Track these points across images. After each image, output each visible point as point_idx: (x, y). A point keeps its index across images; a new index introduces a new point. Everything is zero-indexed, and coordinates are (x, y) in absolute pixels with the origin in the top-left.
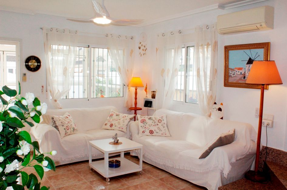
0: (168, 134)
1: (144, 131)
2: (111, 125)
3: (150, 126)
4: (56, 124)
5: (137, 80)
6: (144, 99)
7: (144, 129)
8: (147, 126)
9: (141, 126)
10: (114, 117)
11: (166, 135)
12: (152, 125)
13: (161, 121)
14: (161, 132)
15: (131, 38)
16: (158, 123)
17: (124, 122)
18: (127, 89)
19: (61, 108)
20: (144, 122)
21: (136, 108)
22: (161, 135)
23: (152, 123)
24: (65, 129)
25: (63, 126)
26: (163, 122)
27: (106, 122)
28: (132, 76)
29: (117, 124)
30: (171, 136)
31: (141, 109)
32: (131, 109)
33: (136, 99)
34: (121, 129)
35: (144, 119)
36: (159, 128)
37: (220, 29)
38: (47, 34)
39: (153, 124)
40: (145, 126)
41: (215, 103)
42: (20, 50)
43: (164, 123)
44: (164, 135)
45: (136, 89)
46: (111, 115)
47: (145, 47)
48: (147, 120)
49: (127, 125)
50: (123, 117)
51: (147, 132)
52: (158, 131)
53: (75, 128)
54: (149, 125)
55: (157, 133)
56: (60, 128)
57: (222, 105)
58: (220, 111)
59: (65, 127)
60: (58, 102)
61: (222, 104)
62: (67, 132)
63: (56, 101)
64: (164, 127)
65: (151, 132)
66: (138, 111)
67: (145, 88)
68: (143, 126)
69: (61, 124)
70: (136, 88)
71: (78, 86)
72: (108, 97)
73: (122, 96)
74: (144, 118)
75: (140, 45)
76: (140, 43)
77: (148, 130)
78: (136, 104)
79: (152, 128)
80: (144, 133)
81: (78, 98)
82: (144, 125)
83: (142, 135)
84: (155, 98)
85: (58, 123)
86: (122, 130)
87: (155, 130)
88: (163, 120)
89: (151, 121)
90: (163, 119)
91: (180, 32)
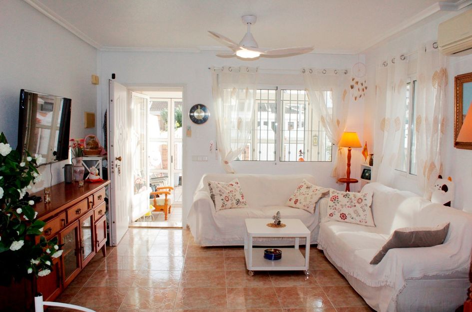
0: (370, 222)
1: (331, 214)
2: (296, 202)
3: (342, 207)
4: (212, 192)
5: (351, 137)
6: (362, 166)
7: (332, 211)
8: (338, 206)
9: (330, 206)
10: (303, 190)
11: (366, 224)
12: (346, 205)
13: (362, 200)
14: (358, 219)
15: (345, 73)
16: (357, 204)
17: (311, 198)
18: (337, 150)
19: (233, 173)
20: (335, 200)
21: (350, 179)
22: (359, 223)
23: (348, 202)
24: (222, 200)
25: (221, 195)
26: (364, 202)
27: (292, 197)
28: (345, 130)
29: (302, 201)
30: (375, 226)
31: (357, 181)
32: (341, 181)
33: (349, 165)
34: (306, 208)
35: (337, 195)
36: (356, 212)
37: (443, 47)
38: (218, 75)
39: (348, 204)
40: (335, 206)
41: (440, 177)
42: (185, 97)
43: (366, 205)
44: (364, 223)
45: (350, 151)
46: (300, 187)
47: (362, 84)
48: (341, 198)
49: (316, 203)
50: (313, 191)
51: (337, 216)
52: (354, 215)
53: (241, 200)
54: (341, 205)
55: (352, 218)
56: (217, 198)
57: (449, 181)
58: (444, 192)
59: (223, 197)
60: (229, 164)
61: (450, 179)
62: (225, 204)
63: (226, 163)
64: (364, 211)
65: (343, 216)
66: (351, 185)
67: (362, 149)
68: (332, 206)
69: (219, 193)
70: (350, 149)
71: (266, 144)
72: (309, 160)
73: (330, 160)
74: (338, 193)
75: (353, 83)
76: (353, 80)
77: (339, 212)
78: (349, 173)
79: (345, 211)
80: (332, 216)
81: (266, 160)
82: (334, 204)
83: (329, 220)
84: (372, 165)
85: (215, 192)
86: (308, 209)
87: (349, 214)
88: (365, 200)
89: (347, 199)
90: (365, 198)
91: (403, 58)
